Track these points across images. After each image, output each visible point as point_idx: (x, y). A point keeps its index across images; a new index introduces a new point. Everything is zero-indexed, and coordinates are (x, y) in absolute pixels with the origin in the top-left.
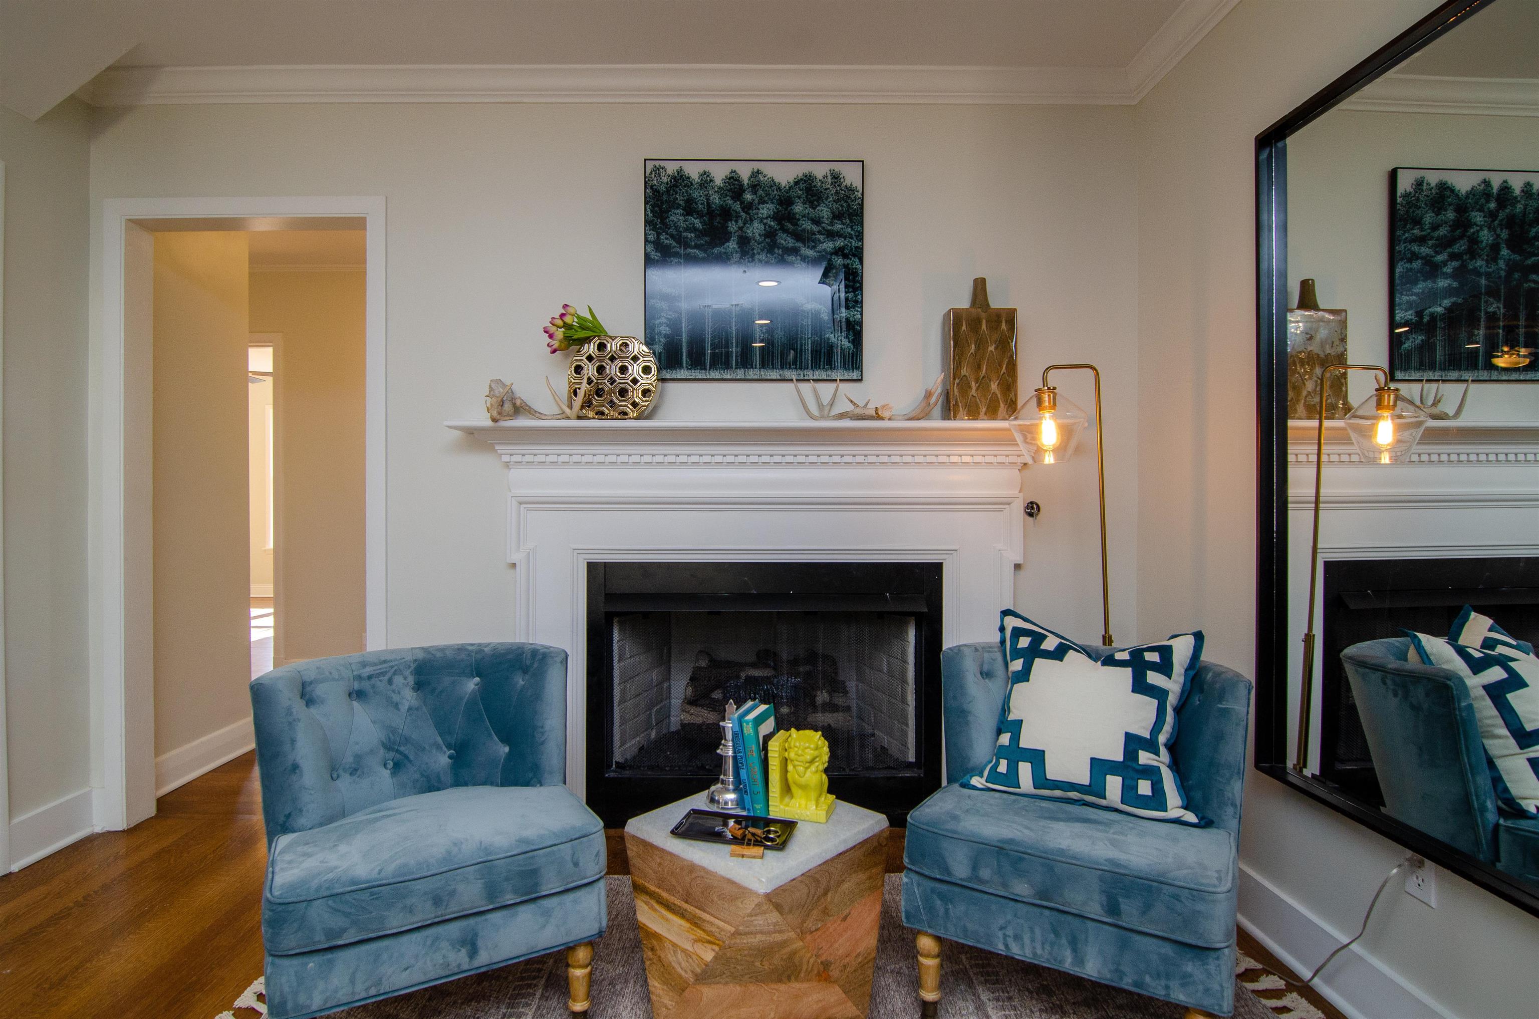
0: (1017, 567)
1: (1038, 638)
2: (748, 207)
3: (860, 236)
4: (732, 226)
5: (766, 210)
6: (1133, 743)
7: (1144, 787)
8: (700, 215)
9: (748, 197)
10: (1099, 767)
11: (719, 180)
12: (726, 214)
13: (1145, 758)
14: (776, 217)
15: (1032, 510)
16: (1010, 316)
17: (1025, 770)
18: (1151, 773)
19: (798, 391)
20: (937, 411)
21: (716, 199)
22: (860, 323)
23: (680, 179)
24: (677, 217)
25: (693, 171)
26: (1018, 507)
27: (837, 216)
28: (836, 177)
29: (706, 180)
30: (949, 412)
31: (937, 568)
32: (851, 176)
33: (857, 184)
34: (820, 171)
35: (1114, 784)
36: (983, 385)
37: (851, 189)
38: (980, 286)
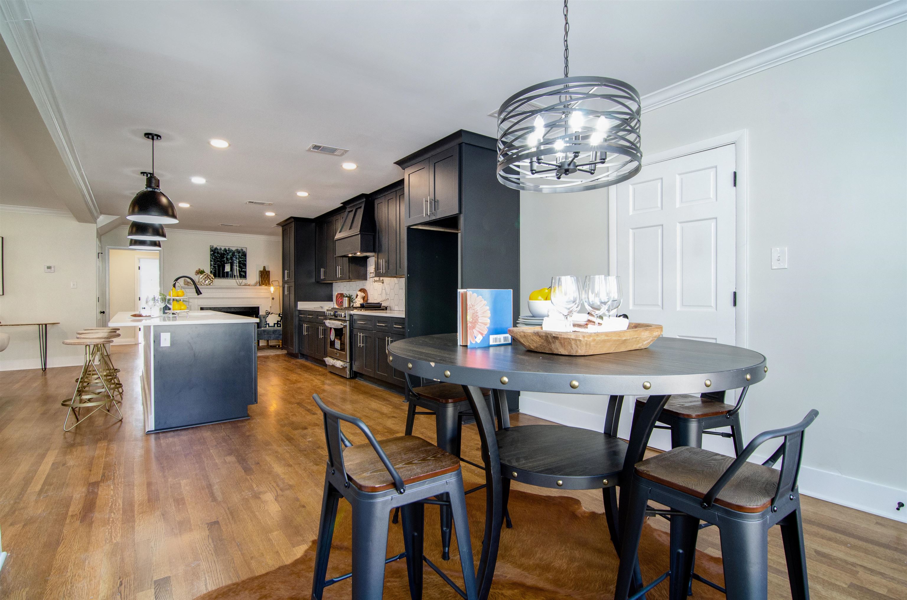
0: (271, 307)
1: (269, 313)
2: (228, 253)
3: (246, 258)
4: (225, 256)
5: (230, 254)
6: (278, 321)
7: (279, 325)
8: (220, 254)
9: (228, 252)
10: (275, 324)
11: (223, 249)
12: (224, 254)
13: (279, 323)
14: (232, 255)
15: (273, 299)
16: (269, 272)
17: (267, 325)
18: (280, 324)
19: (236, 281)
20: (258, 284)
21: (222, 252)
22: (246, 271)
23: (216, 249)
24: (216, 254)
25: (219, 248)
26: (271, 298)
27: (242, 255)
28: (242, 250)
29: (221, 249)
30: (260, 285)
31: (258, 307)
32: (244, 250)
33: (245, 251)
34: (239, 249)
35: (276, 325)
36: (265, 282)
37: (244, 252)
38: (264, 267)
